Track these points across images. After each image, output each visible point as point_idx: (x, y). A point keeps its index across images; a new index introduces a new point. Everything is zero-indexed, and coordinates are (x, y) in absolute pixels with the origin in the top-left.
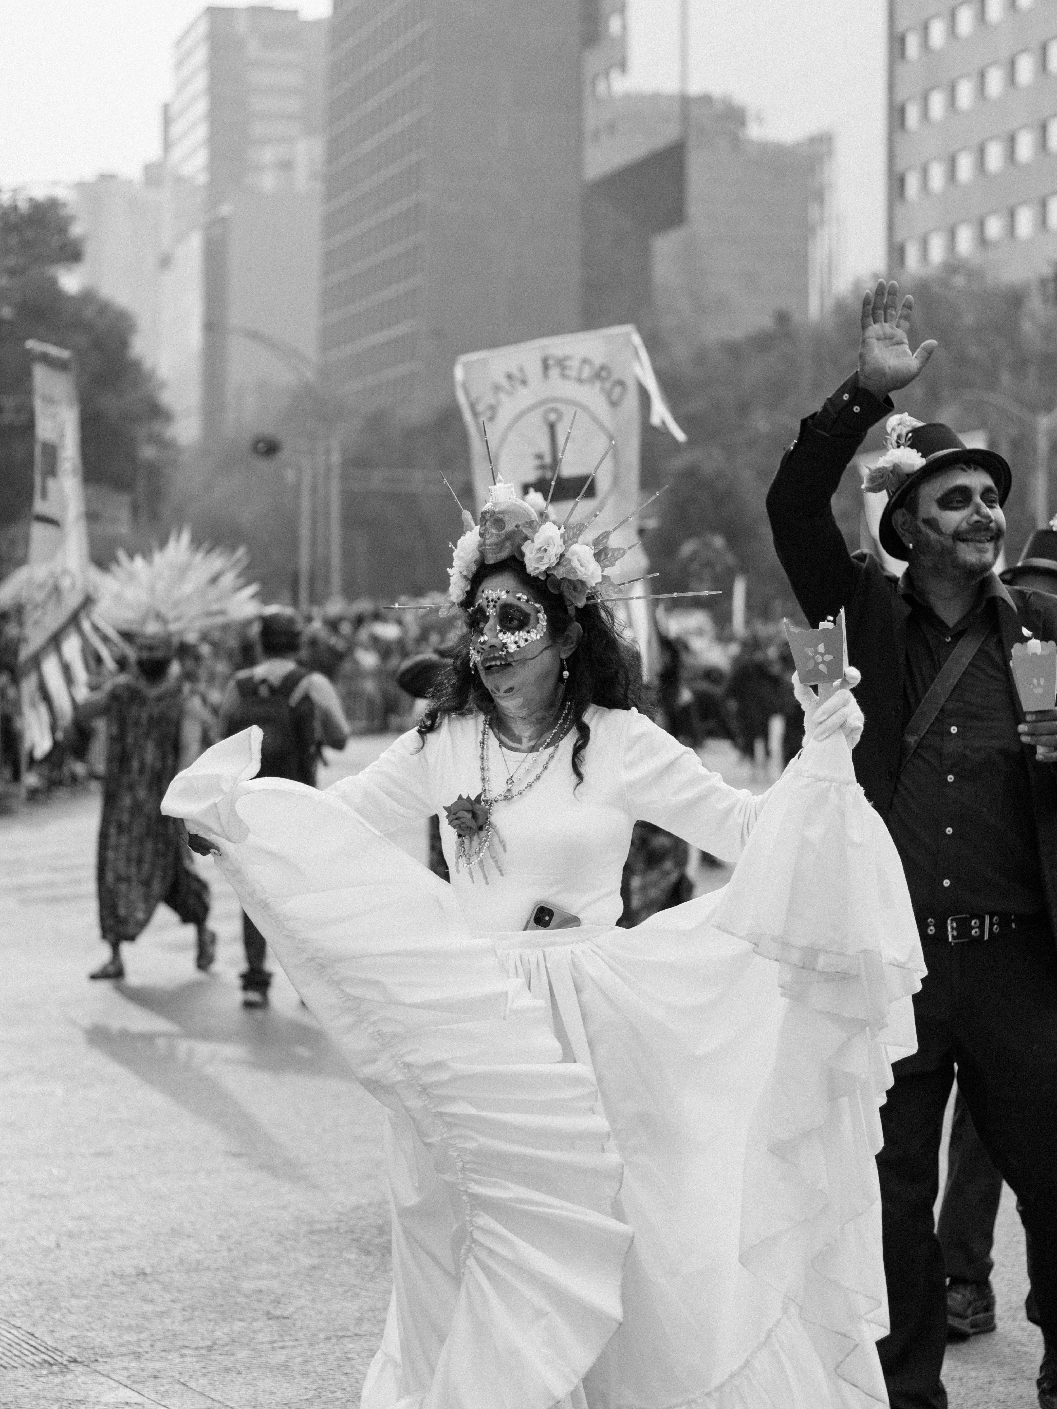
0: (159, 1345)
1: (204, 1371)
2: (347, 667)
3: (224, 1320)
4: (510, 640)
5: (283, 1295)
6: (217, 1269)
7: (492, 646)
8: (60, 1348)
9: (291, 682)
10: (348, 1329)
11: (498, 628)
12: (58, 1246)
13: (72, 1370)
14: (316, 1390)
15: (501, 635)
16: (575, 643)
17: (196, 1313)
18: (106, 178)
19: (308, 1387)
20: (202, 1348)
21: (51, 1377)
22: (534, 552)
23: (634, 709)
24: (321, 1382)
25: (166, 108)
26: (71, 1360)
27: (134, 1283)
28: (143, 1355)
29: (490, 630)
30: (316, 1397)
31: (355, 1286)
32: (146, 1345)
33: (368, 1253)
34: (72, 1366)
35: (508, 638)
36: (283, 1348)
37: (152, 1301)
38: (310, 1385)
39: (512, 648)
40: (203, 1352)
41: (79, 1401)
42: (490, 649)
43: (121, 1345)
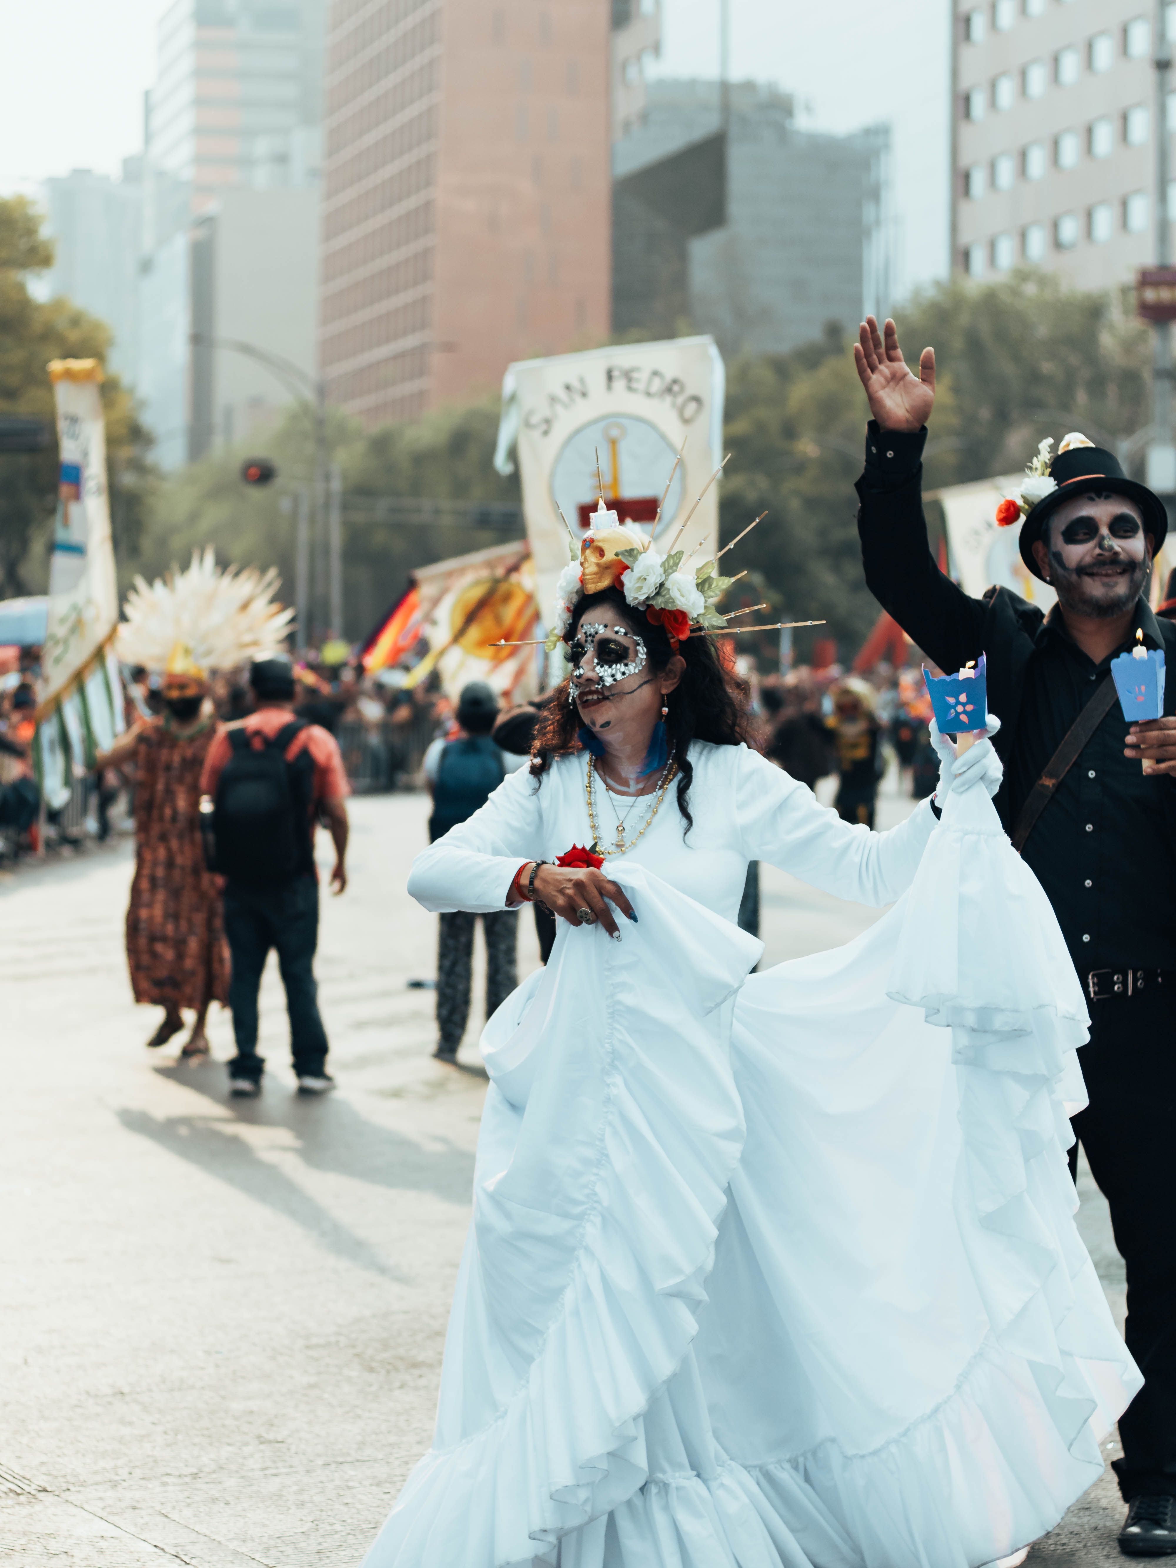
0: (138, 1473)
1: (188, 1501)
2: (349, 717)
3: (211, 1444)
4: (607, 673)
5: (276, 1416)
6: (203, 1388)
7: (589, 680)
8: (28, 1477)
9: (288, 734)
10: (348, 1454)
11: (596, 661)
12: (26, 1362)
13: (41, 1501)
14: (312, 1522)
15: (598, 668)
16: (678, 677)
17: (180, 1437)
18: (80, 173)
19: (304, 1518)
20: (186, 1476)
21: (17, 1507)
22: (633, 582)
23: (743, 745)
24: (318, 1513)
25: (147, 94)
26: (40, 1489)
27: (110, 1403)
28: (120, 1484)
29: (587, 663)
30: (313, 1530)
31: (357, 1406)
32: (123, 1473)
33: (371, 1370)
34: (41, 1495)
35: (605, 671)
36: (275, 1475)
37: (131, 1423)
38: (305, 1516)
39: (609, 681)
40: (187, 1480)
41: (48, 1534)
42: (586, 683)
43: (96, 1473)
